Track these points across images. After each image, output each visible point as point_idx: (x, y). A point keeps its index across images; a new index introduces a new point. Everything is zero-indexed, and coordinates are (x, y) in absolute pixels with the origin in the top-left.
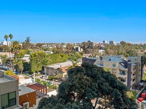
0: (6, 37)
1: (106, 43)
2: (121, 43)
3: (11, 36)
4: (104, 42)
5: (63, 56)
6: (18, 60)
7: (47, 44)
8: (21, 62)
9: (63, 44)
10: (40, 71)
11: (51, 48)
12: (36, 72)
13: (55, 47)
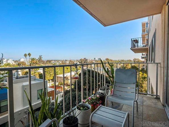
0: (25, 55)
1: (96, 59)
2: (106, 59)
3: (29, 55)
4: (95, 59)
5: (68, 69)
6: (34, 72)
7: (55, 61)
8: (37, 73)
9: (66, 60)
10: (51, 80)
11: (57, 63)
12: (49, 80)
13: (61, 62)
